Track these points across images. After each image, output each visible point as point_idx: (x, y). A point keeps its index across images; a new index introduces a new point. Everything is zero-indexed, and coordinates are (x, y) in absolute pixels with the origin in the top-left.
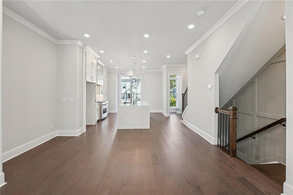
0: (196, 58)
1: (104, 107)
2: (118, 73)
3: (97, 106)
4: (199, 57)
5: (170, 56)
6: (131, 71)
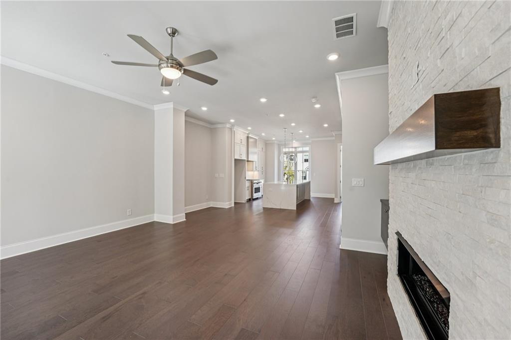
1: (255, 186)
2: (279, 145)
3: (248, 184)
6: (294, 141)
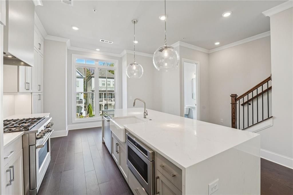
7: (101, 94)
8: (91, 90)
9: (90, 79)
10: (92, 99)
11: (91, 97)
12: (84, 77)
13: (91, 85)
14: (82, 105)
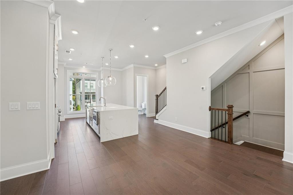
0: (182, 62)
4: (186, 62)
5: (148, 55)
7: (90, 96)
8: (79, 92)
9: (79, 81)
10: (80, 101)
11: (79, 99)
12: (73, 79)
13: (79, 87)
14: (71, 106)
